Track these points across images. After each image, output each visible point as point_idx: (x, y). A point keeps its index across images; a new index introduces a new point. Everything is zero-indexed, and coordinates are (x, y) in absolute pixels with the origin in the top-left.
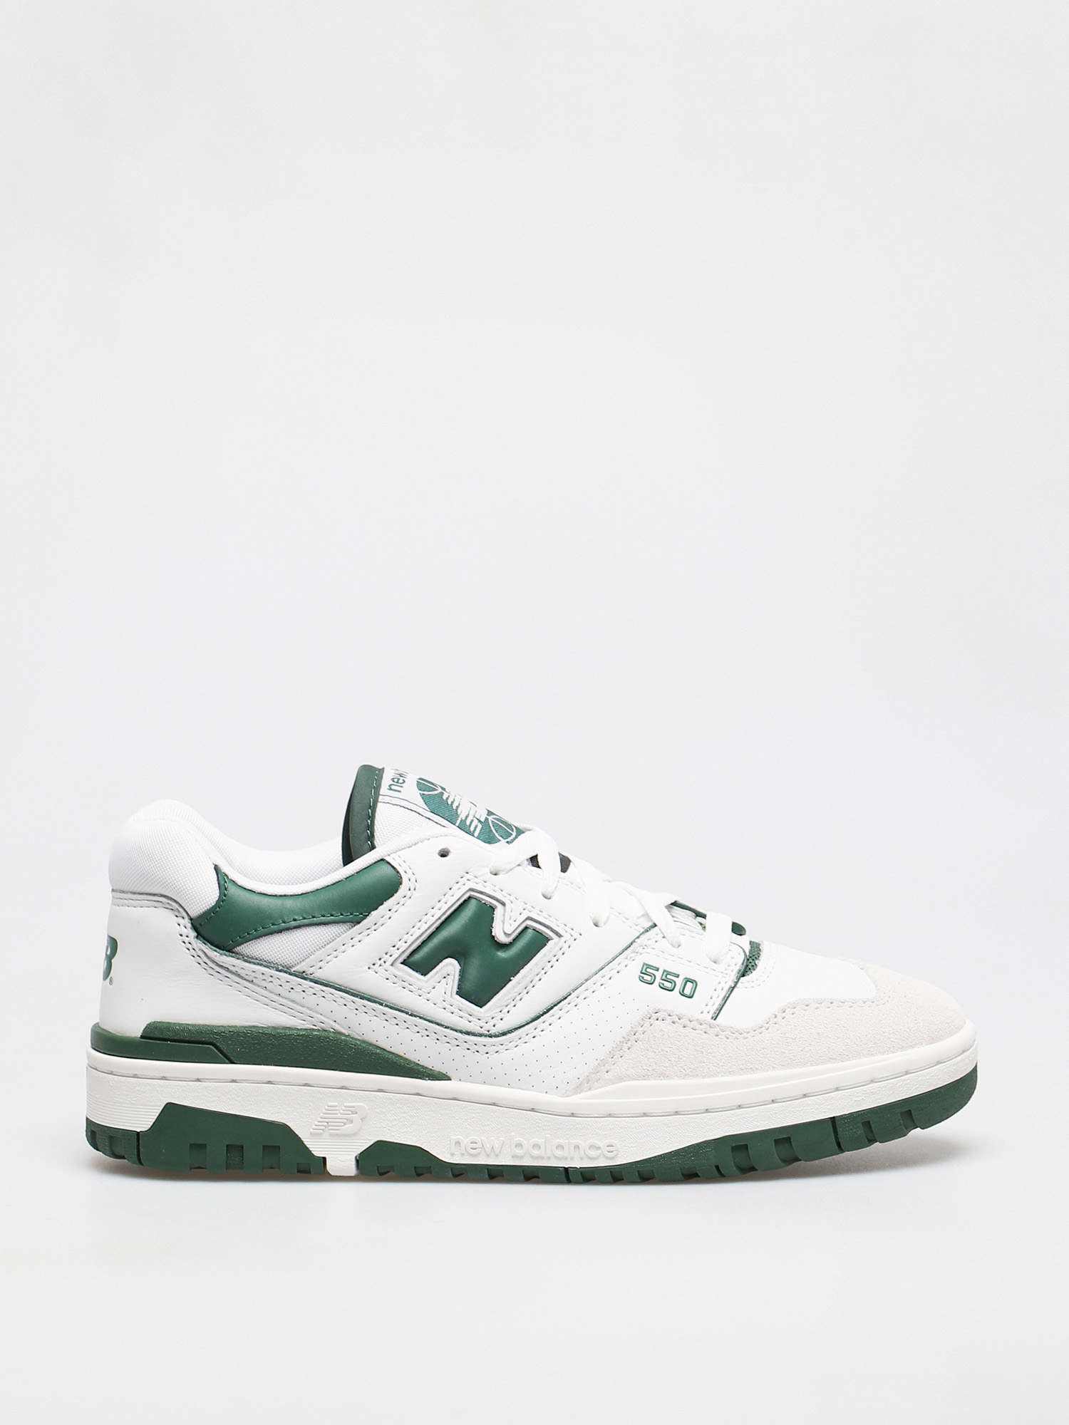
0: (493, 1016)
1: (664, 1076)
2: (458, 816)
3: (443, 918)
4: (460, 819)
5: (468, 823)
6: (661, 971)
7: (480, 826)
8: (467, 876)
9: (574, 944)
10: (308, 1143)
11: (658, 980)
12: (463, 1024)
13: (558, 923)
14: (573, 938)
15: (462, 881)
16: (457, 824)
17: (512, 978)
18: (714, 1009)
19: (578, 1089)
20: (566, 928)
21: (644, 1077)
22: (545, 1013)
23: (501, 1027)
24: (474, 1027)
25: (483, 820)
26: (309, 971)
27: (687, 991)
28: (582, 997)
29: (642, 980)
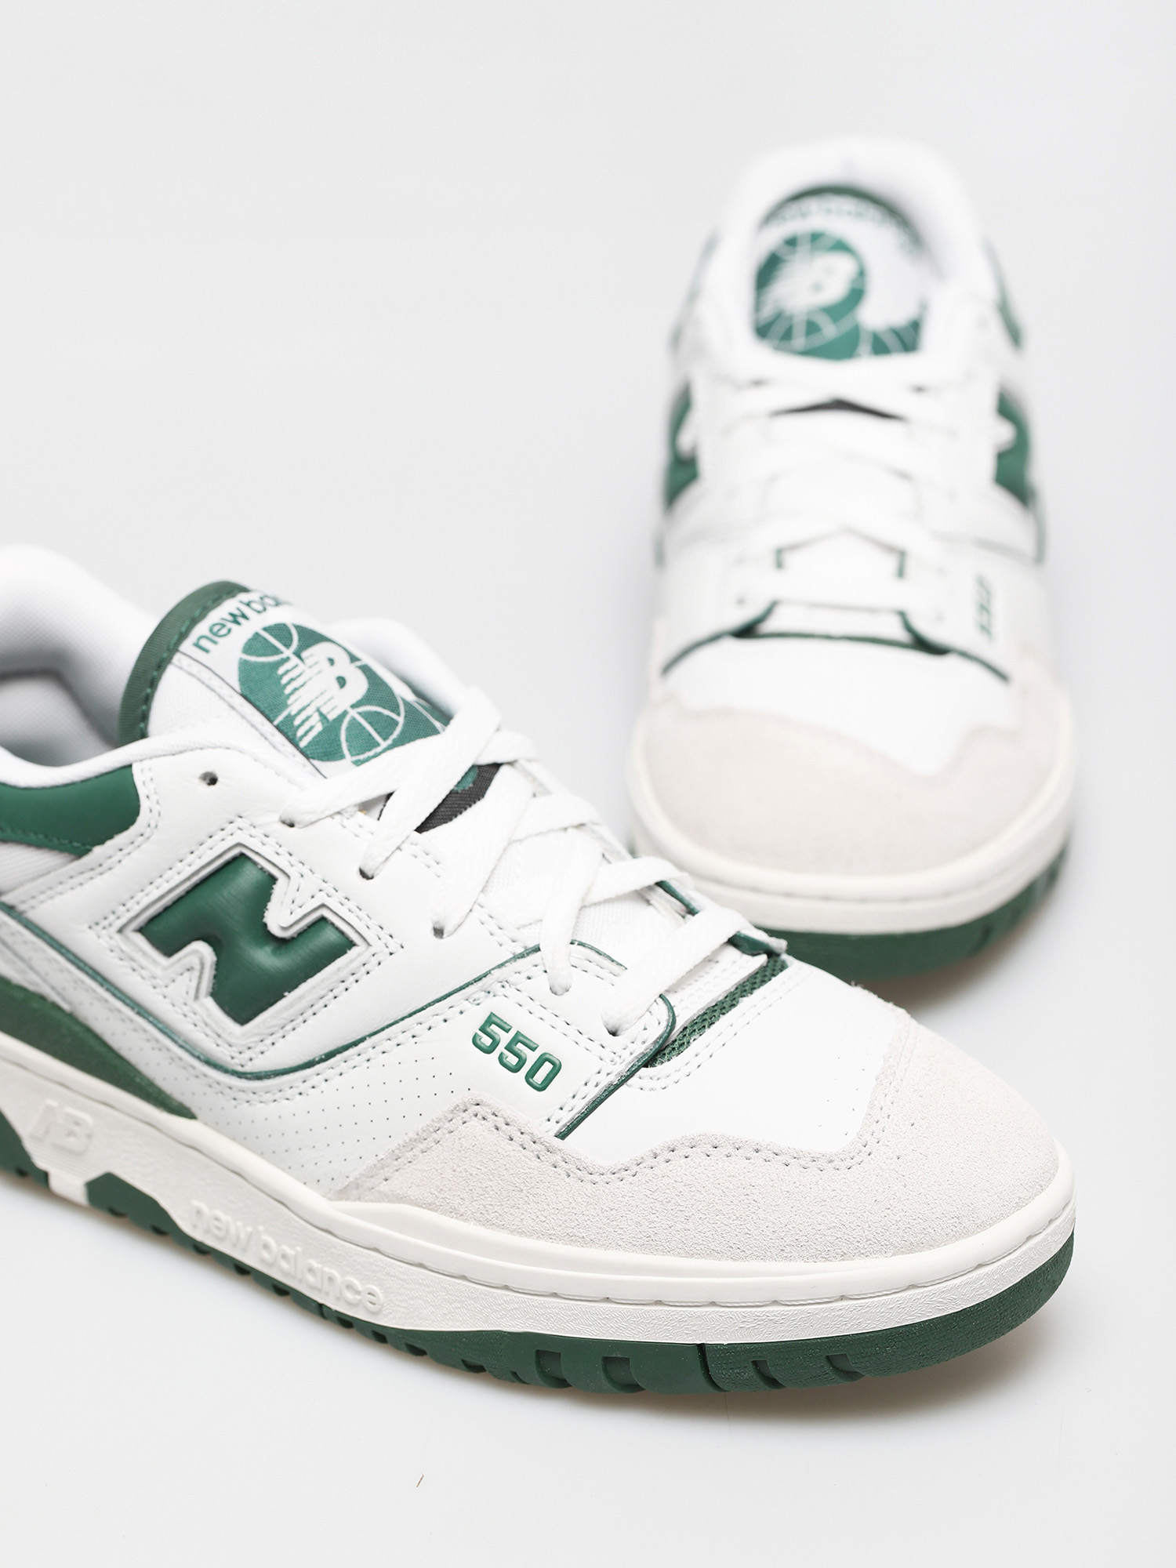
0: (250, 1045)
1: (454, 1212)
2: (286, 706)
3: (195, 879)
4: (285, 714)
5: (297, 722)
6: (512, 1034)
7: (319, 728)
8: (239, 822)
9: (388, 961)
10: (29, 1145)
11: (501, 1048)
12: (209, 1045)
13: (370, 923)
14: (387, 951)
15: (230, 828)
16: (276, 722)
17: (286, 994)
18: (567, 1117)
19: (343, 1194)
20: (381, 933)
21: (429, 1206)
22: (322, 1060)
23: (260, 1064)
24: (222, 1054)
25: (331, 717)
26: (21, 907)
27: (539, 1077)
28: (379, 1049)
29: (475, 1041)
